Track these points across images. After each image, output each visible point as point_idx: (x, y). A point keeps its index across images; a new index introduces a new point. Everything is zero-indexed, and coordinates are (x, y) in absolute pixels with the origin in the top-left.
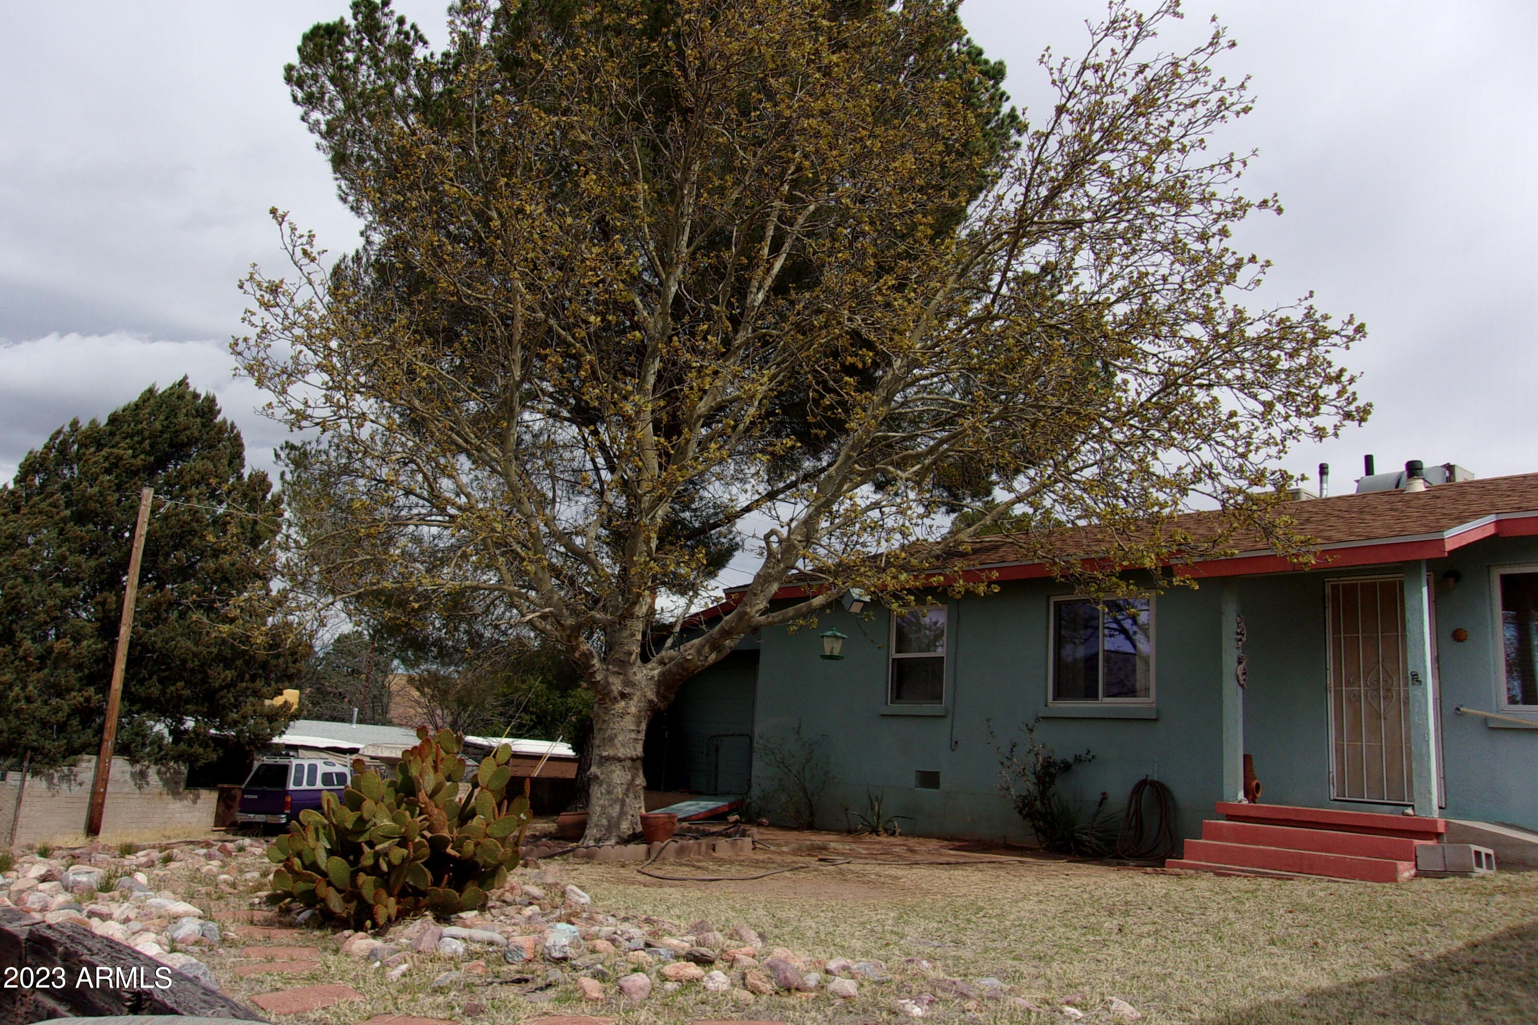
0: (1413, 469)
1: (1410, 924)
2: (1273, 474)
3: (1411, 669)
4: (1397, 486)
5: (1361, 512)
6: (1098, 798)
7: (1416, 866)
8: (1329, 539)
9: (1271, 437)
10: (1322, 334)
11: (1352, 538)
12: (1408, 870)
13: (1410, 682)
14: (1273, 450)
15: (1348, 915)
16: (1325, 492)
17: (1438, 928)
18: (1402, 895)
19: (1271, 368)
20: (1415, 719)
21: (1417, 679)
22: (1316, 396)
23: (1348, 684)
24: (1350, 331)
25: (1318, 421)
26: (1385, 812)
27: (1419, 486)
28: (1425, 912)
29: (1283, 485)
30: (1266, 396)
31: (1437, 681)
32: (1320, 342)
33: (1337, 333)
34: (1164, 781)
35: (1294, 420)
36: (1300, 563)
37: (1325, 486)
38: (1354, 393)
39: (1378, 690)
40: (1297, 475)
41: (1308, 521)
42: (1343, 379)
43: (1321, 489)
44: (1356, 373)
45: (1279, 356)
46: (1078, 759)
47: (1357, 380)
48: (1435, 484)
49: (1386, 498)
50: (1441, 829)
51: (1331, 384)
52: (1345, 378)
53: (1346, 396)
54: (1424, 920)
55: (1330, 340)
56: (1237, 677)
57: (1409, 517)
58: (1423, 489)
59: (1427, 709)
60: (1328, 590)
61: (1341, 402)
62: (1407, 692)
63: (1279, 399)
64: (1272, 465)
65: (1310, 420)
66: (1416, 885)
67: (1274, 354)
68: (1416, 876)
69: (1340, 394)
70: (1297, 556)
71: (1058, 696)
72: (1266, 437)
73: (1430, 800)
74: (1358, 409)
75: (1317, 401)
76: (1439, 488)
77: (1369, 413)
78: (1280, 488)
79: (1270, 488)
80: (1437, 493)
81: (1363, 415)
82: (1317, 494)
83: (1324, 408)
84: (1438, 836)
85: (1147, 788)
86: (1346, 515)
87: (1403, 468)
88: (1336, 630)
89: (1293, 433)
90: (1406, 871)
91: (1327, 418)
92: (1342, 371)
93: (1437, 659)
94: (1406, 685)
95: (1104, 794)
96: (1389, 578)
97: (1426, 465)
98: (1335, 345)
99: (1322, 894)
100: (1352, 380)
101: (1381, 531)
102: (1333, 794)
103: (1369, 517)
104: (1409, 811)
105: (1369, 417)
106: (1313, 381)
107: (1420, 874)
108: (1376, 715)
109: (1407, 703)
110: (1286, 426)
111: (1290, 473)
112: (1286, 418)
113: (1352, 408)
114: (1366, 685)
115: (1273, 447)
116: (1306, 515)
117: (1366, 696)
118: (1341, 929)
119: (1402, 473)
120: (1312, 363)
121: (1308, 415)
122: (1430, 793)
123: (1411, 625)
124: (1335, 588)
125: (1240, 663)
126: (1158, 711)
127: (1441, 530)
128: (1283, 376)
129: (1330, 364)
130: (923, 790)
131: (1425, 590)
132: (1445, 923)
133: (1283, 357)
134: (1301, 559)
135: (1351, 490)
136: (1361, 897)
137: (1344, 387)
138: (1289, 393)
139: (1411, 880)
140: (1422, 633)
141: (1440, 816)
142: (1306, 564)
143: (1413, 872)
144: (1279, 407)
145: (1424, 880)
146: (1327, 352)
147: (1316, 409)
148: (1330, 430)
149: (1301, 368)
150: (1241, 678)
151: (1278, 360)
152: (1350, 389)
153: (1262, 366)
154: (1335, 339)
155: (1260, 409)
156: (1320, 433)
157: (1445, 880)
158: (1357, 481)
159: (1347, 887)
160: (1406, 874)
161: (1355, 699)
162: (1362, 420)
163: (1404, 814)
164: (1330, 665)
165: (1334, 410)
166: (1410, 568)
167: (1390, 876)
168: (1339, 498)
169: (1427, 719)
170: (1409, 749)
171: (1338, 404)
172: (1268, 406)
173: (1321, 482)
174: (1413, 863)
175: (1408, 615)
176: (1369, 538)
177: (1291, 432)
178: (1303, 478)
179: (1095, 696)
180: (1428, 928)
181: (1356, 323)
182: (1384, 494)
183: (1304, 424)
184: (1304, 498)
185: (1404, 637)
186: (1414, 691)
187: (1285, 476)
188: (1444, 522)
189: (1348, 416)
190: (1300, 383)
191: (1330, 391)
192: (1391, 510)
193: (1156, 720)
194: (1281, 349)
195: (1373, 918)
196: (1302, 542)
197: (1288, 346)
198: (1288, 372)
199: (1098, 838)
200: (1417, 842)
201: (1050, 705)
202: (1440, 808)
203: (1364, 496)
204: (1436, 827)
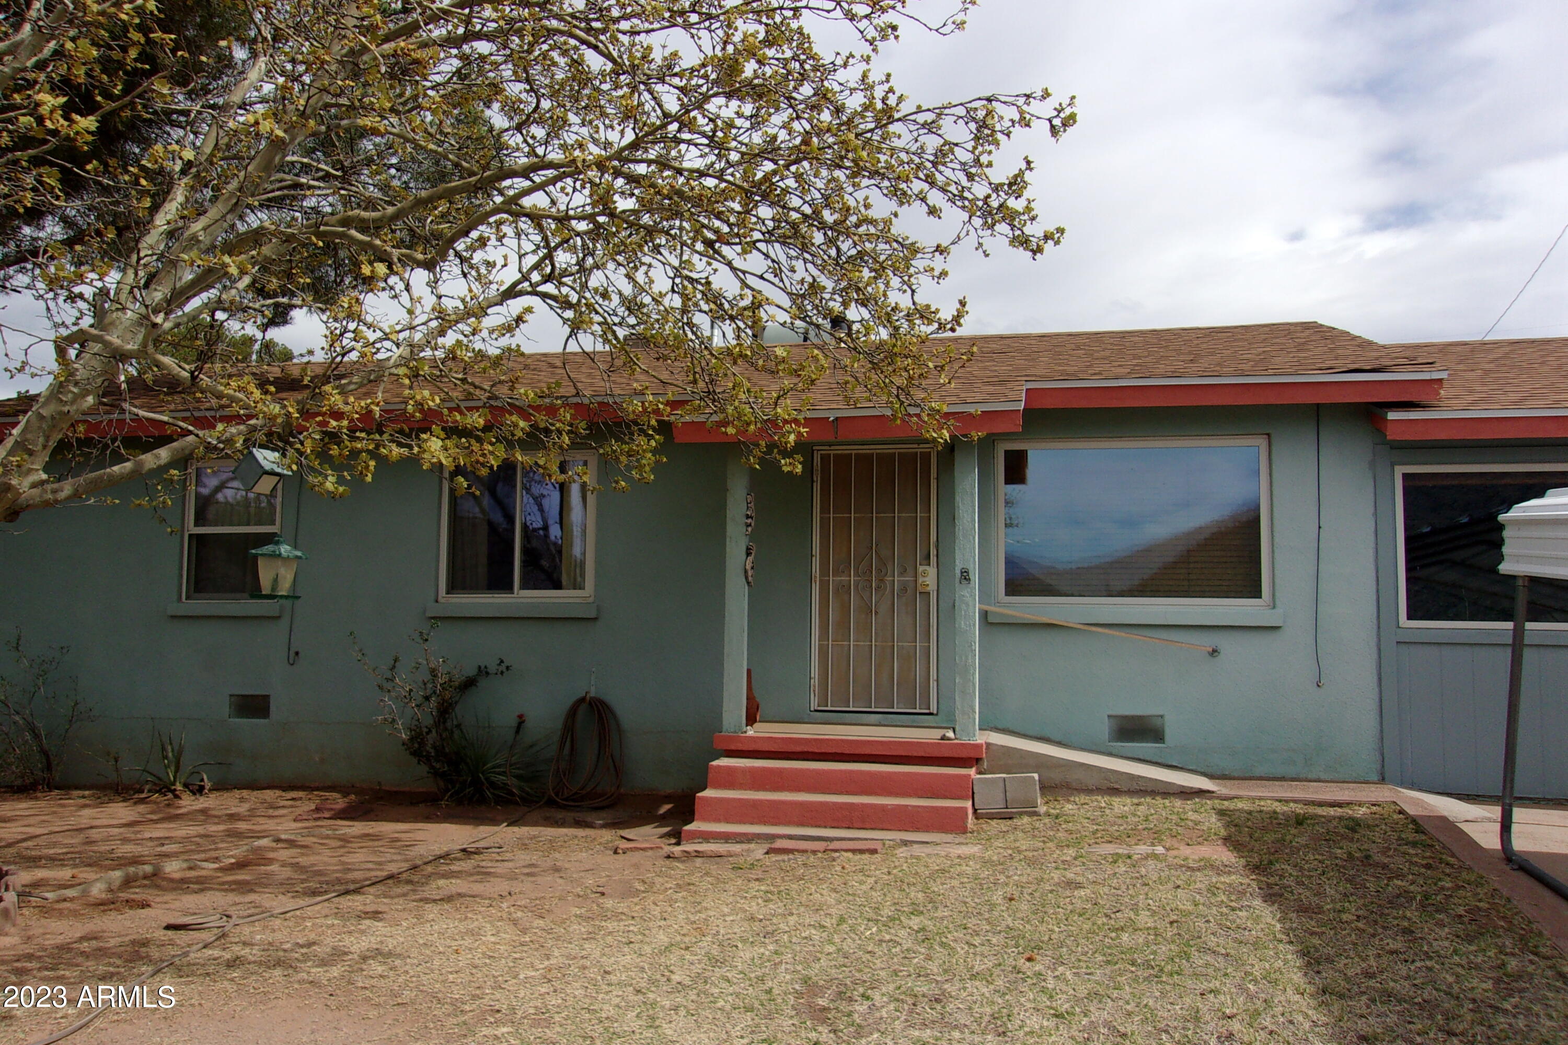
3: (958, 563)
6: (514, 722)
20: (961, 624)
23: (836, 573)
34: (602, 697)
39: (870, 581)
46: (483, 672)
50: (983, 753)
56: (746, 572)
59: (974, 612)
60: (817, 460)
62: (903, 583)
71: (452, 587)
84: (978, 761)
85: (583, 707)
88: (825, 509)
94: (902, 575)
95: (521, 716)
102: (814, 703)
104: (950, 734)
108: (866, 609)
114: (856, 575)
117: (856, 587)
123: (961, 512)
124: (825, 459)
125: (748, 554)
126: (599, 609)
130: (245, 720)
140: (973, 521)
150: (750, 573)
161: (843, 591)
163: (944, 737)
164: (816, 550)
169: (974, 625)
179: (509, 588)
186: (961, 591)
193: (595, 619)
199: (518, 777)
201: (440, 599)
204: (979, 752)
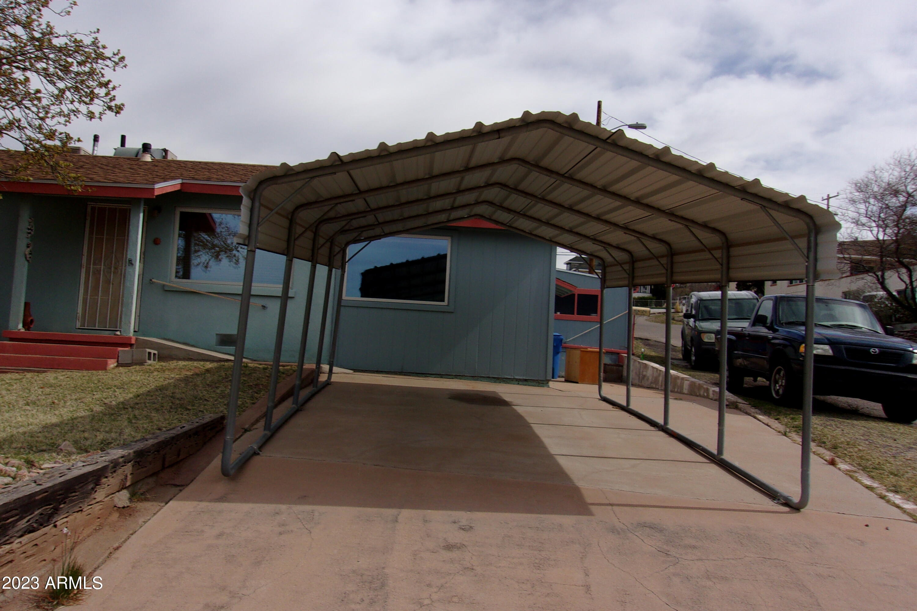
0: (146, 147)
1: (107, 389)
2: (61, 134)
3: (129, 257)
4: (136, 156)
5: (114, 167)
7: (118, 361)
8: (92, 179)
9: (62, 111)
10: (100, 56)
11: (105, 181)
12: (113, 363)
13: (127, 264)
14: (62, 120)
15: (75, 387)
16: (95, 152)
17: (122, 389)
18: (106, 375)
19: (66, 69)
20: (128, 284)
21: (131, 263)
22: (92, 92)
23: (95, 264)
24: (116, 59)
25: (92, 108)
26: (106, 334)
27: (148, 158)
28: (117, 383)
29: (66, 142)
30: (61, 85)
31: (142, 265)
32: (100, 61)
33: (110, 59)
35: (76, 104)
36: (72, 190)
37: (96, 148)
38: (114, 96)
39: (110, 268)
40: (75, 138)
41: (82, 167)
42: (109, 86)
43: (94, 150)
44: (117, 85)
45: (73, 62)
47: (117, 89)
48: (157, 158)
49: (129, 162)
50: (133, 341)
51: (101, 87)
52: (111, 86)
53: (110, 96)
54: (115, 386)
55: (105, 62)
56: (25, 255)
57: (139, 174)
58: (150, 160)
59: (134, 279)
60: (89, 209)
61: (107, 99)
62: (125, 270)
63: (69, 89)
64: (61, 129)
65: (88, 106)
66: (116, 370)
67: (70, 60)
68: (117, 366)
69: (107, 94)
70: (70, 185)
72: (59, 110)
73: (130, 326)
74: (116, 105)
75: (92, 96)
76: (158, 161)
77: (122, 109)
78: (64, 144)
79: (58, 143)
80: (156, 164)
81: (118, 110)
82: (90, 151)
83: (96, 101)
84: (131, 345)
86: (105, 167)
87: (141, 147)
88: (91, 233)
89: (76, 112)
90: (112, 364)
91: (97, 107)
92: (109, 81)
93: (144, 253)
94: (126, 266)
96: (124, 206)
97: (153, 147)
98: (107, 66)
99: (62, 378)
100: (114, 88)
101: (122, 180)
102: (78, 325)
103: (117, 170)
104: (118, 333)
105: (122, 112)
106: (91, 83)
107: (119, 365)
108: (108, 282)
109: (124, 277)
110: (71, 107)
111: (71, 136)
112: (72, 102)
113: (113, 104)
114: (104, 265)
115: (62, 117)
116: (82, 164)
117: (104, 271)
118: (69, 394)
119: (140, 149)
120: (92, 73)
121: (86, 103)
122: (130, 323)
123: (132, 234)
124: (93, 209)
125: (28, 247)
127: (154, 183)
128: (73, 76)
129: (103, 76)
131: (141, 215)
132: (126, 387)
133: (75, 64)
134: (72, 188)
135: (111, 153)
136: (84, 378)
137: (109, 91)
138: (77, 87)
139: (113, 368)
140: (137, 238)
141: (134, 335)
142: (75, 191)
143: (116, 364)
144: (68, 94)
145: (121, 368)
146: (102, 68)
147: (92, 100)
148: (97, 115)
149: (85, 73)
150: (28, 256)
151: (71, 64)
152: (113, 93)
153: (60, 65)
154: (108, 62)
155: (56, 92)
156: (91, 116)
157: (131, 367)
158: (115, 149)
159: (77, 373)
160: (112, 366)
161: (97, 273)
162: (117, 113)
163: (115, 335)
164: (85, 253)
165: (102, 103)
166: (134, 202)
167: (103, 367)
168: (103, 157)
169: (133, 285)
170: (123, 300)
171: (105, 100)
172: (62, 92)
173: (94, 145)
174: (116, 360)
175: (131, 227)
176: (115, 182)
177: (74, 111)
178: (79, 140)
180: (117, 390)
181: (120, 56)
182: (129, 159)
183: (83, 108)
184: (82, 153)
185: (128, 240)
186: (129, 269)
187: (68, 137)
188: (156, 179)
189: (110, 108)
190: (82, 82)
191: (102, 92)
192: (130, 168)
194: (74, 58)
195: (89, 387)
196: (74, 178)
197: (80, 58)
198: (78, 74)
200: (120, 349)
202: (135, 331)
203: (117, 159)
204: (131, 341)
